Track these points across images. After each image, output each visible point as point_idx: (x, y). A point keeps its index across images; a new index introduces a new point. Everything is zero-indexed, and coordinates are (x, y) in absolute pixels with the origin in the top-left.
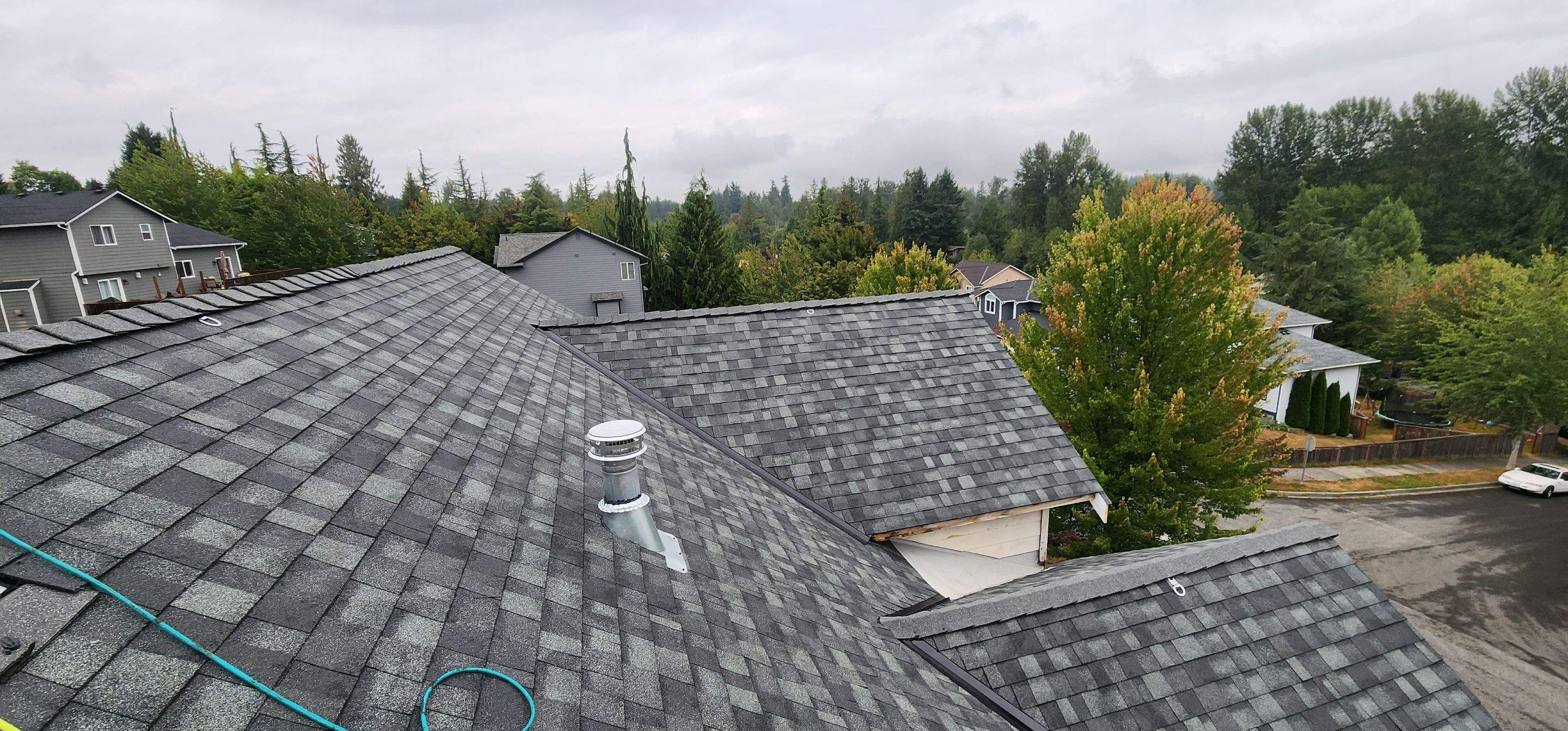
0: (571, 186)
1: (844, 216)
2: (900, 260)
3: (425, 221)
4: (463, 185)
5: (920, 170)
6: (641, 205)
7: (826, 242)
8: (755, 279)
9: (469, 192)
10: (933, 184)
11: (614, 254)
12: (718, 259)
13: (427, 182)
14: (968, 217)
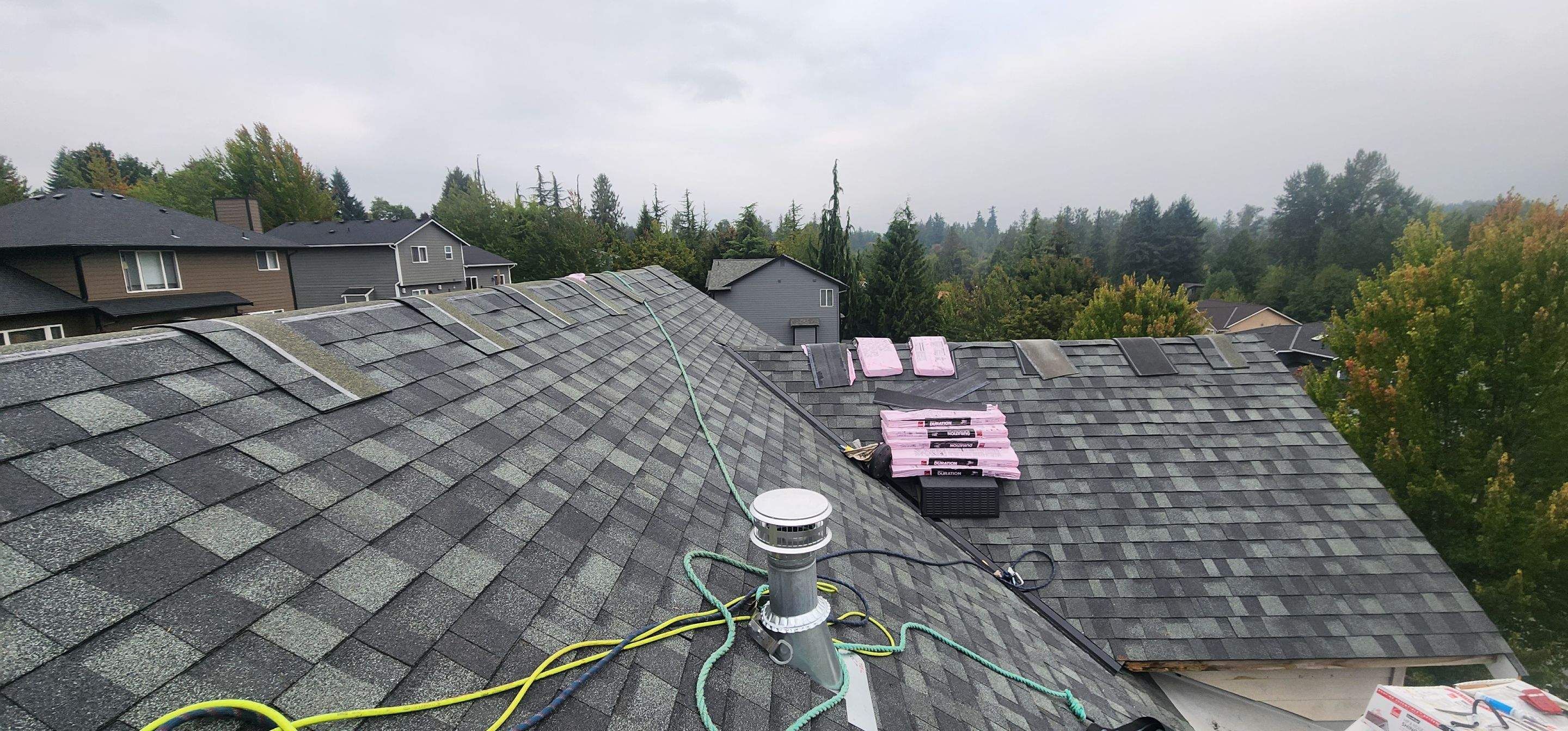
0: (781, 217)
1: (1058, 248)
2: (1130, 295)
3: (653, 247)
4: (688, 216)
5: (1152, 198)
6: (844, 234)
7: (1036, 273)
8: (955, 311)
9: (692, 222)
10: (1166, 214)
11: (814, 281)
12: (917, 287)
13: (659, 213)
14: (1209, 251)
